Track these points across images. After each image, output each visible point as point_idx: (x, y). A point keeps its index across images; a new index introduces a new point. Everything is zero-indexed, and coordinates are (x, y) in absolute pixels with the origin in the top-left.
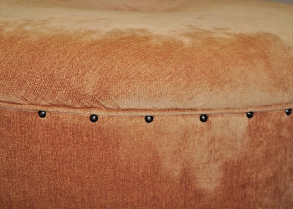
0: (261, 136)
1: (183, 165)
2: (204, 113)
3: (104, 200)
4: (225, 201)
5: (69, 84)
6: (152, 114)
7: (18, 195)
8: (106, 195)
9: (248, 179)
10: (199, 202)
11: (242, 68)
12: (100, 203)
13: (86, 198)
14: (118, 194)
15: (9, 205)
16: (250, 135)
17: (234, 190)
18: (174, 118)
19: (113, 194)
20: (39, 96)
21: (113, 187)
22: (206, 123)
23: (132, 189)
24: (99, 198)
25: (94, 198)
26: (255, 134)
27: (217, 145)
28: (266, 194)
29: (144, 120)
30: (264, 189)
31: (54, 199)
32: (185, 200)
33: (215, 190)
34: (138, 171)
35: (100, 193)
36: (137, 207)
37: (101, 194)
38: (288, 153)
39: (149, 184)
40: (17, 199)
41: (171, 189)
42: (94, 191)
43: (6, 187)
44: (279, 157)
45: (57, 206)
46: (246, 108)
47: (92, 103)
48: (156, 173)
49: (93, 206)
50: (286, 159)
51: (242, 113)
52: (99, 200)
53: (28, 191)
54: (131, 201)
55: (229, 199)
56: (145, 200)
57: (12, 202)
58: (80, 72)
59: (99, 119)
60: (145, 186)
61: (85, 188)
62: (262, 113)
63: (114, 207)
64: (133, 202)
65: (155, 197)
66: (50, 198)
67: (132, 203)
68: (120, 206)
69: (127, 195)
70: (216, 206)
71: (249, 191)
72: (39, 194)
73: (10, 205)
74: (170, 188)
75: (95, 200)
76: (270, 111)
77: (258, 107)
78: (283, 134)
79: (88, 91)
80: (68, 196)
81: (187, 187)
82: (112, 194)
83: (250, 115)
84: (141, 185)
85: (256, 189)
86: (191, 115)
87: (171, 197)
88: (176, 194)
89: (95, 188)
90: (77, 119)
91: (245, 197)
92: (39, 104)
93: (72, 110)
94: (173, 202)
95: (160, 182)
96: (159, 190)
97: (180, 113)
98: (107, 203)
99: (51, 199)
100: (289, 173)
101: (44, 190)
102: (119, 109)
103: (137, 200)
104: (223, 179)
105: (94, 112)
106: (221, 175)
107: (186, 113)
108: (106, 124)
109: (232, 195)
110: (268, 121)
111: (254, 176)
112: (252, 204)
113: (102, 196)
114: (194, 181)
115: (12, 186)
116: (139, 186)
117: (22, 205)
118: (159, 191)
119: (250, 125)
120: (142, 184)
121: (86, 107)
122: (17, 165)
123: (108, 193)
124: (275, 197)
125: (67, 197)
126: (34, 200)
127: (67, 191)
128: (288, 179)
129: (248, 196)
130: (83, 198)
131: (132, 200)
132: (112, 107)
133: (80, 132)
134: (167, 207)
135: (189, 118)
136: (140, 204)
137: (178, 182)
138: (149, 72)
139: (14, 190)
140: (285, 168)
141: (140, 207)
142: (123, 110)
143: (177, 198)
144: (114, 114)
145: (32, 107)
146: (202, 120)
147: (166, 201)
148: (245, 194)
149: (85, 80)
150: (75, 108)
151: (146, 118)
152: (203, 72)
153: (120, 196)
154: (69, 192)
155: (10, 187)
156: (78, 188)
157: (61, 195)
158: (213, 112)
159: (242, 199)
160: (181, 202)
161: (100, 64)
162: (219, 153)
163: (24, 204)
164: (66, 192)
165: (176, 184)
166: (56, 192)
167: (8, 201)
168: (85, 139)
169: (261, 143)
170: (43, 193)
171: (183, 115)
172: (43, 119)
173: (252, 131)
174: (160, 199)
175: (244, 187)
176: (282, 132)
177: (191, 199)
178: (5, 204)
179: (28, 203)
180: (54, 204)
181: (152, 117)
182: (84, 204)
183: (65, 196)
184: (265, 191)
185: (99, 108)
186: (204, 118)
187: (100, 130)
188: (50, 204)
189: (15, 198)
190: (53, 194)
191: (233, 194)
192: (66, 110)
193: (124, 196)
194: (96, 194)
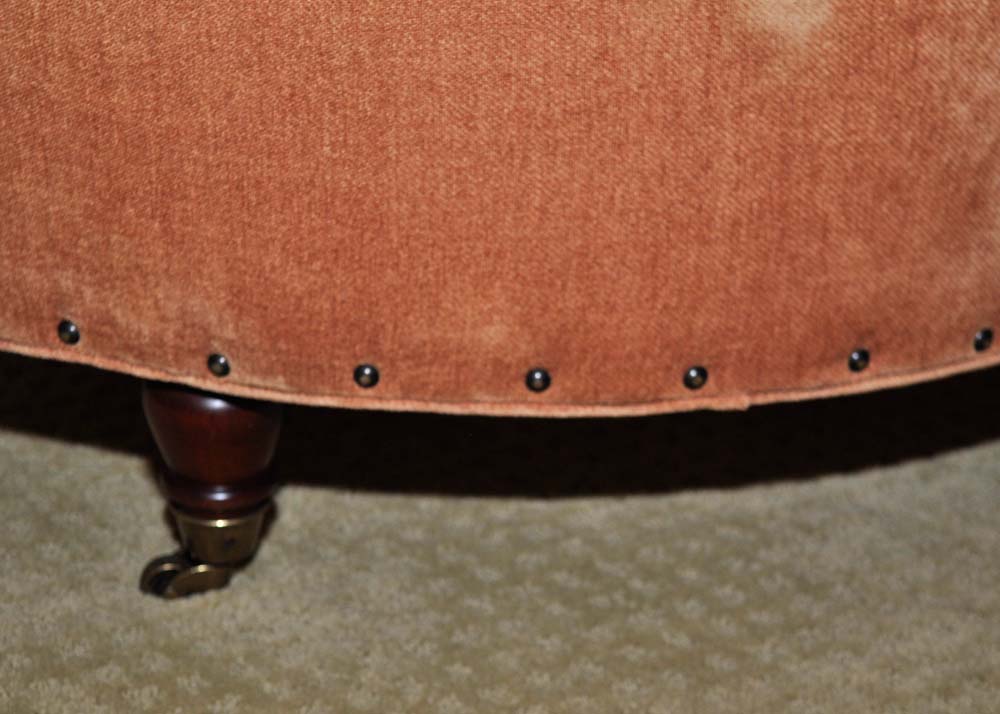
3: (427, 61)
4: (846, 76)
7: (132, 43)
8: (435, 43)
10: (757, 77)
12: (414, 73)
13: (368, 52)
14: (476, 42)
15: (99, 79)
17: (877, 40)
19: (458, 40)
21: (458, 16)
23: (526, 26)
24: (410, 55)
25: (393, 53)
28: (987, 56)
30: (982, 38)
31: (255, 59)
32: (707, 69)
33: (814, 34)
35: (415, 36)
36: (540, 87)
37: (419, 42)
39: (583, 7)
40: (126, 59)
41: (661, 27)
42: (393, 28)
43: (89, 16)
45: (266, 82)
49: (390, 82)
52: (410, 60)
53: (165, 29)
54: (523, 66)
55: (858, 70)
56: (569, 64)
57: (109, 68)
60: (569, 14)
61: (364, 20)
63: (464, 88)
64: (528, 72)
65: (603, 53)
66: (240, 53)
67: (523, 74)
68: (484, 82)
69: (507, 47)
70: (813, 92)
71: (930, 44)
72: (203, 39)
73: (103, 81)
74: (658, 23)
75: (398, 60)
80: (305, 47)
81: (716, 23)
82: (455, 40)
84: (558, 9)
85: (954, 40)
87: (659, 55)
88: (679, 45)
89: (398, 20)
91: (914, 65)
94: (666, 74)
96: (621, 28)
98: (438, 74)
99: (245, 56)
101: (219, 25)
103: (541, 63)
109: (870, 58)
112: (937, 92)
113: (421, 47)
115: (110, 11)
116: (549, 12)
117: (144, 78)
118: (618, 33)
120: (562, 9)
123: (441, 37)
125: (301, 48)
126: (187, 60)
127: (300, 31)
129: (926, 61)
130: (355, 53)
131: (526, 62)
134: (646, 91)
136: (551, 77)
139: (118, 25)
141: (552, 89)
143: (679, 62)
147: (641, 68)
148: (916, 55)
153: (482, 49)
154: (308, 34)
155: (102, 17)
156: (337, 18)
157: (278, 43)
159: (905, 71)
160: (694, 72)
163: (153, 76)
164: (296, 30)
165: (677, 10)
166: (263, 32)
167: (95, 66)
170: (218, 34)
174: (622, 60)
175: (912, 27)
177: (730, 64)
178: (85, 77)
179: (167, 72)
180: (256, 74)
182: (361, 75)
183: (293, 47)
184: (984, 48)
188: (241, 76)
189: (120, 54)
190: (250, 39)
191: (873, 52)
193: (498, 50)
194: (400, 41)
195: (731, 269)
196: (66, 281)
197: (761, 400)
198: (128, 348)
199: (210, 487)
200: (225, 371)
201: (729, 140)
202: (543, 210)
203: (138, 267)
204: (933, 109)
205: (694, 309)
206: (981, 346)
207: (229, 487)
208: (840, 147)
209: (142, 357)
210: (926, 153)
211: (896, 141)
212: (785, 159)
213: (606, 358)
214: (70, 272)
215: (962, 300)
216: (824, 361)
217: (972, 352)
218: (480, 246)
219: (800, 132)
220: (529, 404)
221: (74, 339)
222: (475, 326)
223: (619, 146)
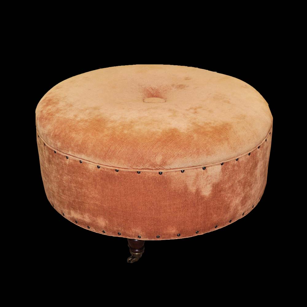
0: (227, 171)
1: (197, 187)
2: (204, 166)
5: (150, 161)
6: (184, 169)
7: (129, 203)
9: (222, 188)
10: (203, 200)
11: (219, 146)
12: (164, 205)
13: (158, 203)
15: (125, 207)
16: (222, 172)
18: (193, 170)
20: (137, 166)
22: (205, 170)
25: (161, 203)
26: (224, 171)
27: (209, 178)
28: (229, 192)
29: (181, 172)
31: (145, 205)
32: (197, 200)
33: (209, 195)
34: (179, 191)
36: (178, 205)
38: (237, 175)
39: (183, 196)
40: (129, 205)
42: (161, 200)
44: (234, 178)
45: (146, 207)
46: (221, 162)
47: (160, 167)
48: (186, 191)
49: (161, 206)
50: (236, 178)
51: (219, 164)
52: (163, 203)
53: (134, 202)
55: (214, 197)
56: (182, 202)
58: (154, 156)
59: (163, 174)
60: (181, 197)
61: (158, 200)
62: (227, 162)
63: (170, 206)
65: (186, 200)
67: (176, 203)
68: (172, 205)
70: (209, 200)
74: (192, 196)
76: (230, 161)
77: (225, 160)
78: (235, 169)
79: (158, 163)
80: (151, 203)
81: (198, 195)
83: (222, 164)
85: (225, 192)
86: (199, 168)
87: (192, 199)
88: (194, 198)
90: (154, 174)
92: (138, 169)
93: (151, 171)
95: (187, 195)
96: (187, 197)
97: (195, 168)
98: (167, 205)
100: (237, 183)
102: (170, 169)
103: (178, 202)
104: (212, 190)
105: (161, 171)
106: (211, 189)
107: (197, 167)
108: (166, 175)
110: (229, 165)
111: (224, 187)
112: (223, 197)
114: (201, 193)
117: (131, 207)
119: (222, 168)
121: (157, 169)
122: (129, 192)
124: (232, 193)
126: (136, 205)
127: (150, 201)
128: (237, 185)
132: (168, 168)
133: (155, 179)
134: (191, 203)
135: (198, 169)
136: (180, 203)
137: (195, 194)
138: (182, 154)
139: (127, 201)
140: (236, 181)
141: (180, 205)
142: (172, 169)
143: (194, 200)
144: (169, 171)
145: (135, 170)
146: (203, 169)
147: (190, 201)
148: (221, 194)
149: (156, 159)
150: (153, 170)
151: (181, 171)
152: (203, 151)
155: (125, 201)
156: (154, 200)
158: (208, 165)
159: (220, 196)
161: (162, 151)
162: (210, 181)
168: (158, 181)
169: (227, 174)
171: (196, 168)
172: (139, 174)
173: (223, 170)
174: (188, 201)
175: (220, 191)
176: (235, 168)
177: (200, 199)
181: (184, 171)
182: (157, 205)
183: (149, 203)
185: (163, 169)
186: (204, 168)
187: (163, 177)
191: (216, 195)
192: (149, 171)
195: (201, 220)
196: (120, 229)
197: (205, 233)
198: (128, 236)
199: (136, 249)
200: (140, 237)
201: (200, 207)
202: (179, 217)
203: (130, 227)
204: (223, 199)
205: (197, 225)
206: (230, 222)
207: (138, 249)
208: (213, 206)
209: (129, 236)
210: (222, 204)
211: (219, 204)
212: (207, 208)
213: (187, 232)
214: (120, 228)
215: (228, 218)
216: (212, 228)
217: (229, 223)
218: (172, 222)
219: (208, 205)
220: (177, 238)
221: (120, 234)
222: (171, 230)
223: (188, 210)
